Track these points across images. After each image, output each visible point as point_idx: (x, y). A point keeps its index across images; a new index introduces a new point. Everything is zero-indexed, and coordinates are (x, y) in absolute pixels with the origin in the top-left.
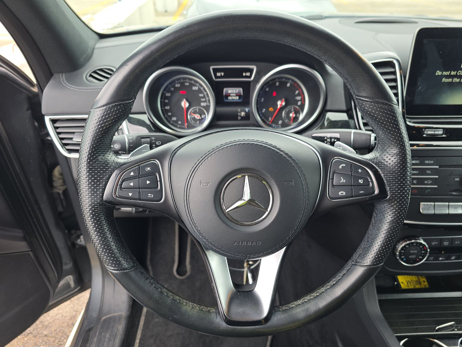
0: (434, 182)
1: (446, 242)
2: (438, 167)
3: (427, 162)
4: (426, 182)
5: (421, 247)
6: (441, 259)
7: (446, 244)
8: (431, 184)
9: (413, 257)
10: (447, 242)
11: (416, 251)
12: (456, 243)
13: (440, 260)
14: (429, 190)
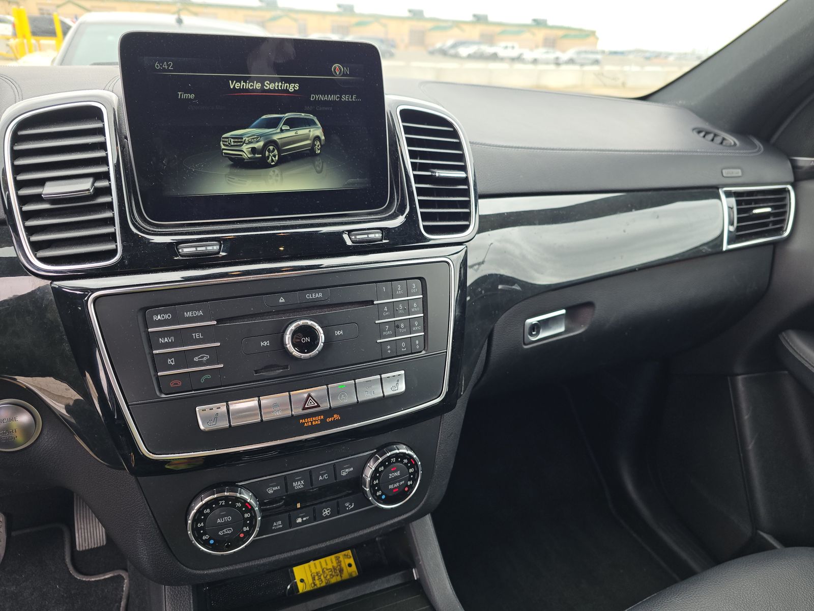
0: (215, 356)
1: (297, 481)
2: (215, 323)
3: (188, 314)
4: (196, 359)
5: (239, 505)
6: (299, 520)
7: (298, 485)
8: (208, 363)
9: (228, 531)
10: (300, 480)
11: (229, 519)
12: (321, 478)
13: (300, 524)
14: (208, 376)
